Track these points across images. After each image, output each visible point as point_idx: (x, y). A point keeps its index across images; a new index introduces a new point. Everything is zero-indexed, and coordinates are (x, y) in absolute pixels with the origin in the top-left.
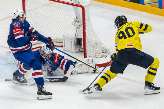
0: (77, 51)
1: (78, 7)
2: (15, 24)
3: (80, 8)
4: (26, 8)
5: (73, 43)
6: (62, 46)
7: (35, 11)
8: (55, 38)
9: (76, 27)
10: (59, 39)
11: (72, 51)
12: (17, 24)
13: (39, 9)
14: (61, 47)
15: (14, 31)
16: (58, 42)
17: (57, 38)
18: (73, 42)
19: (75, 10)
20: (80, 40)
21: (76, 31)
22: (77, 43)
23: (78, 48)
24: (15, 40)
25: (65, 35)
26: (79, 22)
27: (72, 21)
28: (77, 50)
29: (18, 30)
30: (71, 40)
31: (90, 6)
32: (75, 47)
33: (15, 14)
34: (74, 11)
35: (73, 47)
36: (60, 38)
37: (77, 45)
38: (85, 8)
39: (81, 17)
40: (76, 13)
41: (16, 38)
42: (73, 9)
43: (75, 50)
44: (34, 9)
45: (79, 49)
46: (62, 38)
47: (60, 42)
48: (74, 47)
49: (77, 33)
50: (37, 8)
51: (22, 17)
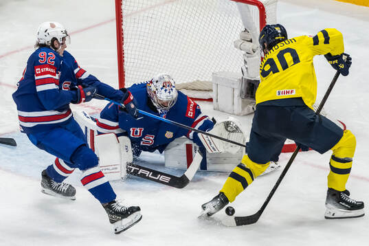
0: (246, 112)
1: (249, 5)
2: (42, 54)
3: (254, 6)
4: (123, 7)
5: (237, 93)
6: (211, 100)
7: (146, 15)
8: (195, 80)
9: (244, 52)
10: (204, 83)
11: (235, 112)
12: (48, 56)
13: (156, 9)
14: (209, 103)
15: (38, 70)
16: (200, 90)
17: (198, 81)
18: (238, 89)
19: (241, 13)
20: (253, 85)
21: (245, 62)
22: (247, 93)
23: (250, 103)
24: (36, 94)
25: (219, 72)
26: (251, 41)
27: (236, 39)
28: (246, 109)
29: (47, 69)
30: (233, 84)
31: (278, 3)
32: (243, 101)
33: (46, 34)
34: (239, 15)
35: (238, 101)
36: (207, 80)
37: (246, 97)
38: (266, 8)
39: (256, 29)
40: (246, 20)
41: (40, 88)
42: (237, 9)
43: (243, 108)
44: (144, 10)
45: (251, 107)
46: (211, 80)
47: (206, 91)
48: (240, 101)
49: (247, 68)
50: (151, 7)
51: (61, 42)
